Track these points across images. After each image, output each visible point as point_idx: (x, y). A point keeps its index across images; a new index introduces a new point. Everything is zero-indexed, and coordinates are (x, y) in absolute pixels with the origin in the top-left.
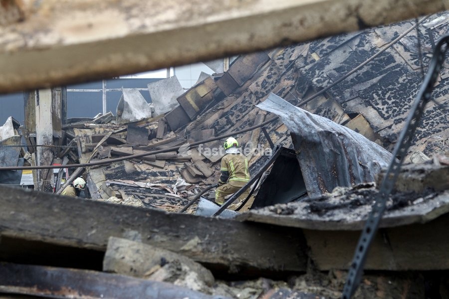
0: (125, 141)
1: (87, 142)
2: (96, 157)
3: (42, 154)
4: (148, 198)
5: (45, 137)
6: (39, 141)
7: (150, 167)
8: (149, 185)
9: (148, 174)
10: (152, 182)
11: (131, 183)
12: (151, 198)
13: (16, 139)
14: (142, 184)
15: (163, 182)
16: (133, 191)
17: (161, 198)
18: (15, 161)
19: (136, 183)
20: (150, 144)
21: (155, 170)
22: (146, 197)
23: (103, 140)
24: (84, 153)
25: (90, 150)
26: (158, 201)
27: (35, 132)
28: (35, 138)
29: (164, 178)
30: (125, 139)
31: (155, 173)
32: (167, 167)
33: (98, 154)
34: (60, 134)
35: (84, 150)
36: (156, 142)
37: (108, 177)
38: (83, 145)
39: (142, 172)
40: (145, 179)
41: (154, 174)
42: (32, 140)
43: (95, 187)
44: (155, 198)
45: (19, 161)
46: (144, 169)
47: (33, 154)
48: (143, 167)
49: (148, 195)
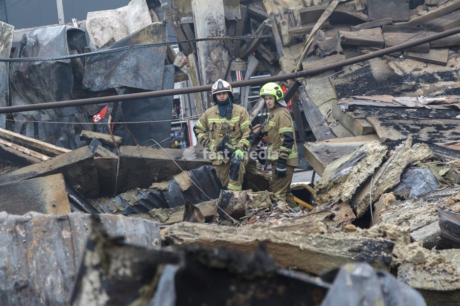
0: (364, 16)
1: (291, 25)
2: (314, 53)
3: (208, 54)
4: (426, 130)
5: (211, 21)
6: (201, 30)
7: (421, 65)
8: (423, 101)
9: (418, 79)
10: (427, 94)
11: (386, 100)
12: (433, 129)
13: (155, 31)
14: (408, 101)
15: (448, 92)
16: (395, 118)
17: (450, 127)
18: (159, 71)
19: (398, 99)
20: (414, 18)
21: (431, 69)
22: (423, 126)
23: (323, 19)
24: (288, 46)
25: (298, 40)
26: (447, 133)
27: (191, 14)
28: (192, 26)
29: (450, 84)
30: (365, 11)
31: (432, 75)
32: (452, 61)
33: (317, 47)
34: (237, 13)
35: (286, 40)
36: (425, 13)
37: (342, 91)
38: (285, 30)
39: (406, 76)
40: (413, 89)
41: (430, 79)
42: (187, 30)
43: (318, 114)
44: (439, 127)
45: (166, 70)
46: (408, 70)
47: (191, 56)
48: (406, 66)
49: (425, 122)
